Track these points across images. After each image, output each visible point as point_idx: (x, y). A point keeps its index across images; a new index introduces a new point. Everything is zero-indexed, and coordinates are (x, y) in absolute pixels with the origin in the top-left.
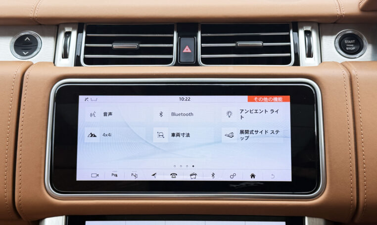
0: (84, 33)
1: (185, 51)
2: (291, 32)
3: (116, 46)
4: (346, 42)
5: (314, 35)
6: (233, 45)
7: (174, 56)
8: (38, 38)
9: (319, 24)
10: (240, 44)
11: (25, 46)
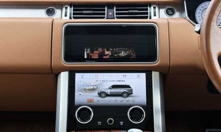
0: (72, 7)
1: (110, 14)
2: (149, 7)
3: (84, 12)
4: (168, 11)
5: (157, 8)
6: (127, 12)
7: (106, 16)
8: (55, 10)
9: (159, 4)
10: (130, 11)
11: (50, 12)
